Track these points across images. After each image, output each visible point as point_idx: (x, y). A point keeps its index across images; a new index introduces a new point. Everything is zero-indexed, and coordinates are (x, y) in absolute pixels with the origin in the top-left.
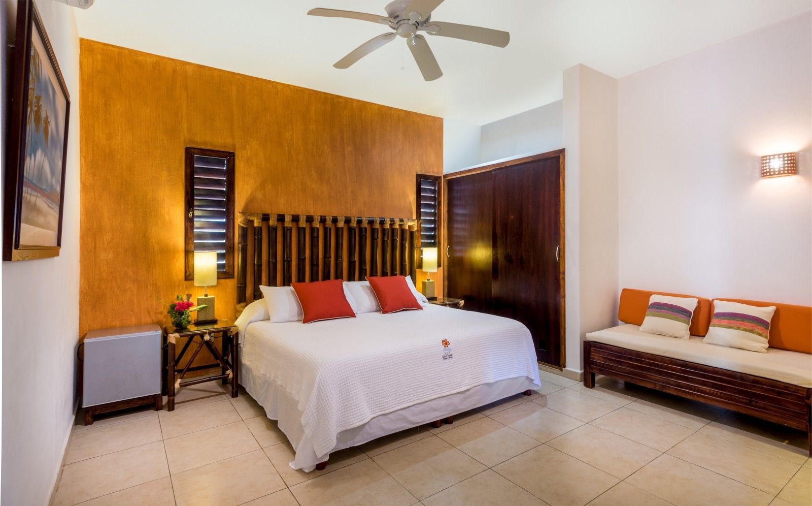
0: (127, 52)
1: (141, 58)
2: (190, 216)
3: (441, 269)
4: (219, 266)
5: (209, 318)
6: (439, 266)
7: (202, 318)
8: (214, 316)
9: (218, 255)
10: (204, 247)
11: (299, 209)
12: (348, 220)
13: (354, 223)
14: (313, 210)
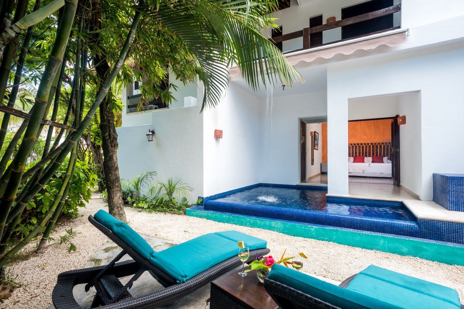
11: (360, 142)
12: (372, 144)
13: (373, 144)
14: (363, 142)
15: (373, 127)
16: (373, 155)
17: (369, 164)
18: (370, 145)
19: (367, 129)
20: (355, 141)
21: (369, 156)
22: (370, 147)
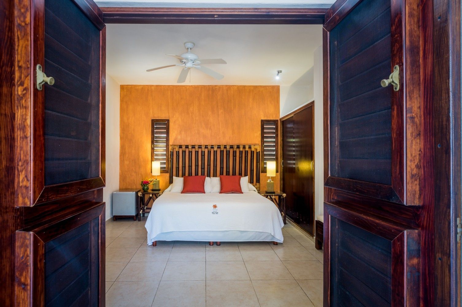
0: (133, 86)
1: (137, 87)
2: (153, 147)
3: (279, 174)
4: (161, 168)
5: (157, 188)
6: (277, 172)
7: (154, 188)
8: (159, 187)
9: (161, 163)
10: (157, 159)
11: (196, 143)
12: (219, 147)
13: (222, 148)
14: (203, 142)
15: (221, 111)
16: (220, 174)
17: (215, 206)
18: (215, 149)
19: (210, 113)
20: (189, 139)
21: (215, 175)
22: (215, 153)
